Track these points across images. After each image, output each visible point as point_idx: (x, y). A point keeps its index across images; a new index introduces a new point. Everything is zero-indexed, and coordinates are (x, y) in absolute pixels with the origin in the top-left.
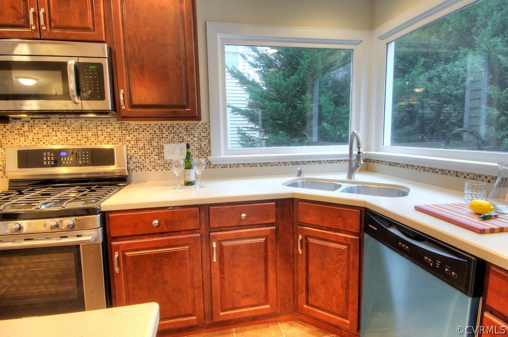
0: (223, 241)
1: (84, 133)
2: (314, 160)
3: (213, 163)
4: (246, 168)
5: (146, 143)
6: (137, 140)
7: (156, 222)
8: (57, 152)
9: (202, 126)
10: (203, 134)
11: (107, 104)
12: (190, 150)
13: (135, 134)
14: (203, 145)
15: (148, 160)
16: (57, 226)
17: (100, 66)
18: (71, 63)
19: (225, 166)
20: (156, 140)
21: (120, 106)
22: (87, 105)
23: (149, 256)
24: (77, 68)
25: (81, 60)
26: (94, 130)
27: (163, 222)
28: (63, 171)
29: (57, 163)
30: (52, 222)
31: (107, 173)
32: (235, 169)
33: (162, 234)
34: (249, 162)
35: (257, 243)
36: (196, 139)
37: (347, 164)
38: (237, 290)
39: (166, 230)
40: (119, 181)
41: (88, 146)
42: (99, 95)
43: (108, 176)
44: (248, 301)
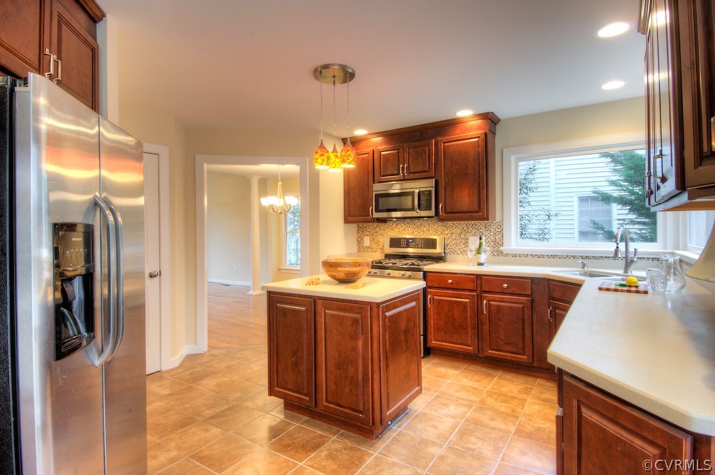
0: (491, 301)
1: (422, 229)
2: (607, 256)
3: (504, 252)
4: (534, 258)
5: (457, 235)
6: (452, 234)
7: (450, 281)
8: (407, 240)
9: (497, 224)
10: (497, 230)
11: (432, 213)
12: (481, 241)
13: (451, 229)
14: (497, 238)
15: (458, 248)
16: (404, 275)
17: (430, 191)
18: (417, 191)
19: (515, 256)
20: (463, 234)
21: (439, 213)
22: (424, 213)
23: (446, 301)
24: (419, 193)
25: (422, 189)
26: (428, 227)
27: (454, 282)
28: (411, 251)
29: (408, 246)
30: (402, 272)
31: (434, 254)
32: (523, 259)
33: (454, 289)
34: (537, 254)
35: (516, 307)
36: (492, 233)
37: (624, 259)
38: (501, 337)
39: (456, 287)
40: (439, 259)
41: (423, 237)
42: (429, 208)
43: (435, 256)
44: (509, 348)
